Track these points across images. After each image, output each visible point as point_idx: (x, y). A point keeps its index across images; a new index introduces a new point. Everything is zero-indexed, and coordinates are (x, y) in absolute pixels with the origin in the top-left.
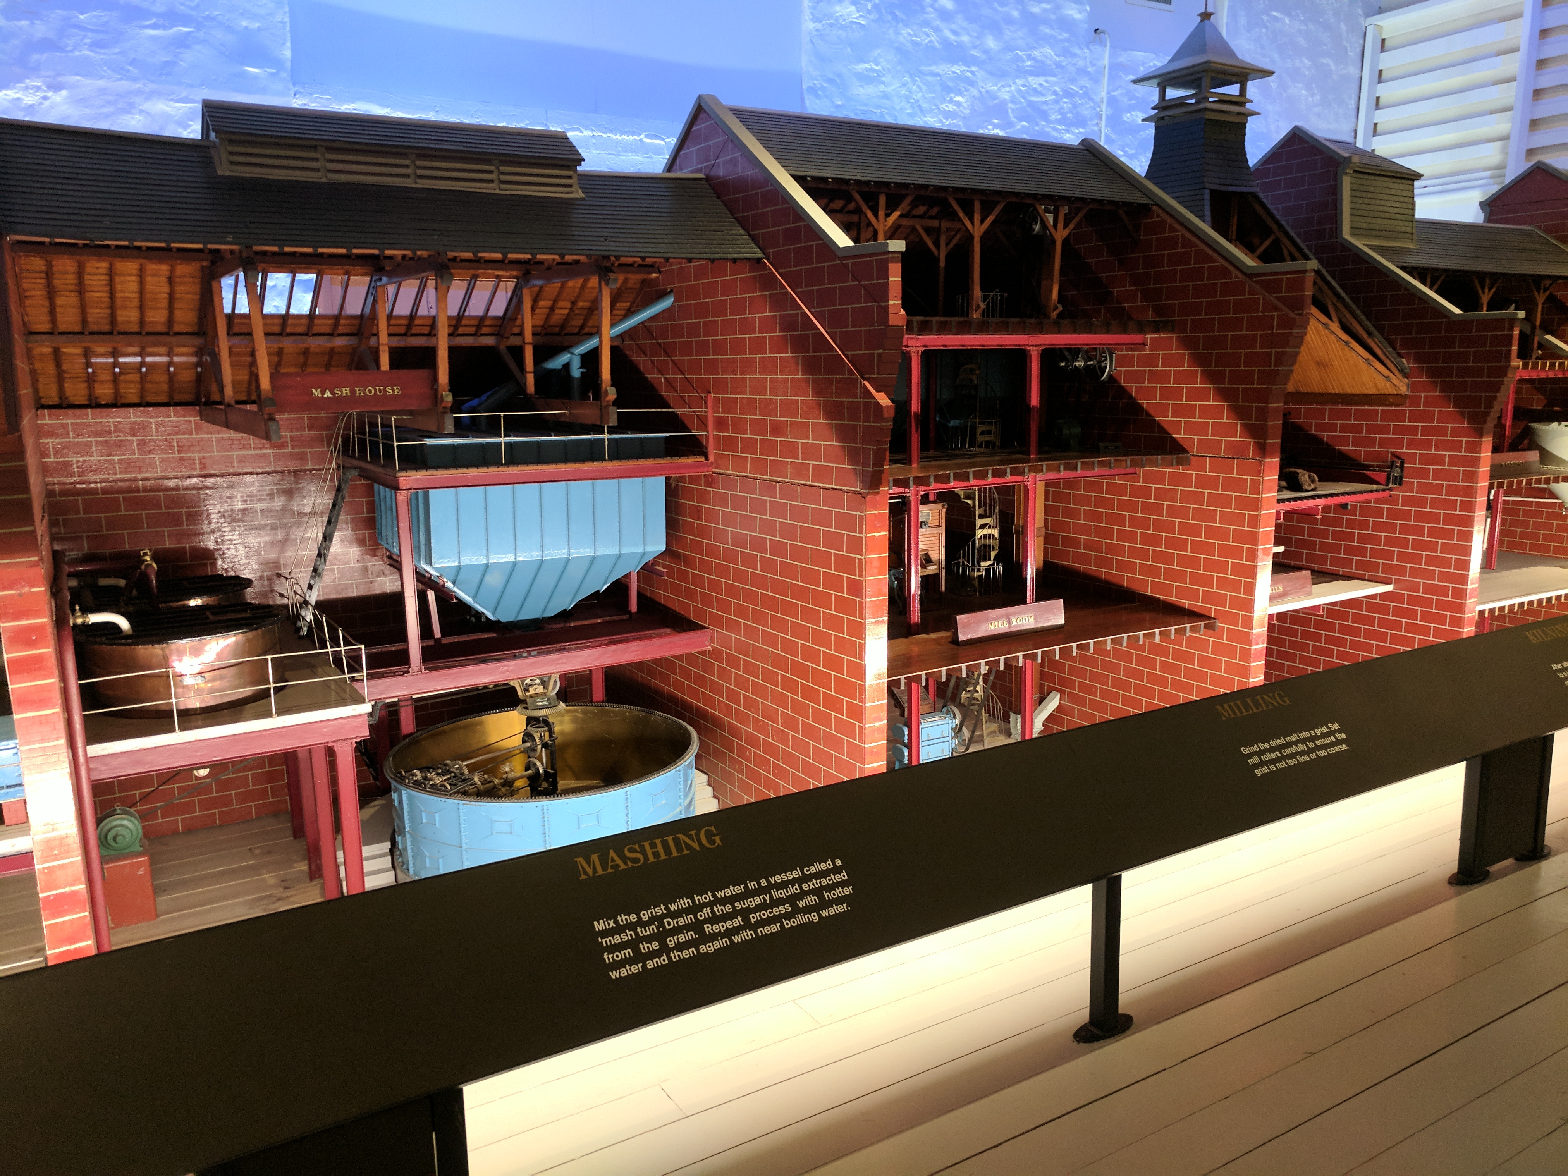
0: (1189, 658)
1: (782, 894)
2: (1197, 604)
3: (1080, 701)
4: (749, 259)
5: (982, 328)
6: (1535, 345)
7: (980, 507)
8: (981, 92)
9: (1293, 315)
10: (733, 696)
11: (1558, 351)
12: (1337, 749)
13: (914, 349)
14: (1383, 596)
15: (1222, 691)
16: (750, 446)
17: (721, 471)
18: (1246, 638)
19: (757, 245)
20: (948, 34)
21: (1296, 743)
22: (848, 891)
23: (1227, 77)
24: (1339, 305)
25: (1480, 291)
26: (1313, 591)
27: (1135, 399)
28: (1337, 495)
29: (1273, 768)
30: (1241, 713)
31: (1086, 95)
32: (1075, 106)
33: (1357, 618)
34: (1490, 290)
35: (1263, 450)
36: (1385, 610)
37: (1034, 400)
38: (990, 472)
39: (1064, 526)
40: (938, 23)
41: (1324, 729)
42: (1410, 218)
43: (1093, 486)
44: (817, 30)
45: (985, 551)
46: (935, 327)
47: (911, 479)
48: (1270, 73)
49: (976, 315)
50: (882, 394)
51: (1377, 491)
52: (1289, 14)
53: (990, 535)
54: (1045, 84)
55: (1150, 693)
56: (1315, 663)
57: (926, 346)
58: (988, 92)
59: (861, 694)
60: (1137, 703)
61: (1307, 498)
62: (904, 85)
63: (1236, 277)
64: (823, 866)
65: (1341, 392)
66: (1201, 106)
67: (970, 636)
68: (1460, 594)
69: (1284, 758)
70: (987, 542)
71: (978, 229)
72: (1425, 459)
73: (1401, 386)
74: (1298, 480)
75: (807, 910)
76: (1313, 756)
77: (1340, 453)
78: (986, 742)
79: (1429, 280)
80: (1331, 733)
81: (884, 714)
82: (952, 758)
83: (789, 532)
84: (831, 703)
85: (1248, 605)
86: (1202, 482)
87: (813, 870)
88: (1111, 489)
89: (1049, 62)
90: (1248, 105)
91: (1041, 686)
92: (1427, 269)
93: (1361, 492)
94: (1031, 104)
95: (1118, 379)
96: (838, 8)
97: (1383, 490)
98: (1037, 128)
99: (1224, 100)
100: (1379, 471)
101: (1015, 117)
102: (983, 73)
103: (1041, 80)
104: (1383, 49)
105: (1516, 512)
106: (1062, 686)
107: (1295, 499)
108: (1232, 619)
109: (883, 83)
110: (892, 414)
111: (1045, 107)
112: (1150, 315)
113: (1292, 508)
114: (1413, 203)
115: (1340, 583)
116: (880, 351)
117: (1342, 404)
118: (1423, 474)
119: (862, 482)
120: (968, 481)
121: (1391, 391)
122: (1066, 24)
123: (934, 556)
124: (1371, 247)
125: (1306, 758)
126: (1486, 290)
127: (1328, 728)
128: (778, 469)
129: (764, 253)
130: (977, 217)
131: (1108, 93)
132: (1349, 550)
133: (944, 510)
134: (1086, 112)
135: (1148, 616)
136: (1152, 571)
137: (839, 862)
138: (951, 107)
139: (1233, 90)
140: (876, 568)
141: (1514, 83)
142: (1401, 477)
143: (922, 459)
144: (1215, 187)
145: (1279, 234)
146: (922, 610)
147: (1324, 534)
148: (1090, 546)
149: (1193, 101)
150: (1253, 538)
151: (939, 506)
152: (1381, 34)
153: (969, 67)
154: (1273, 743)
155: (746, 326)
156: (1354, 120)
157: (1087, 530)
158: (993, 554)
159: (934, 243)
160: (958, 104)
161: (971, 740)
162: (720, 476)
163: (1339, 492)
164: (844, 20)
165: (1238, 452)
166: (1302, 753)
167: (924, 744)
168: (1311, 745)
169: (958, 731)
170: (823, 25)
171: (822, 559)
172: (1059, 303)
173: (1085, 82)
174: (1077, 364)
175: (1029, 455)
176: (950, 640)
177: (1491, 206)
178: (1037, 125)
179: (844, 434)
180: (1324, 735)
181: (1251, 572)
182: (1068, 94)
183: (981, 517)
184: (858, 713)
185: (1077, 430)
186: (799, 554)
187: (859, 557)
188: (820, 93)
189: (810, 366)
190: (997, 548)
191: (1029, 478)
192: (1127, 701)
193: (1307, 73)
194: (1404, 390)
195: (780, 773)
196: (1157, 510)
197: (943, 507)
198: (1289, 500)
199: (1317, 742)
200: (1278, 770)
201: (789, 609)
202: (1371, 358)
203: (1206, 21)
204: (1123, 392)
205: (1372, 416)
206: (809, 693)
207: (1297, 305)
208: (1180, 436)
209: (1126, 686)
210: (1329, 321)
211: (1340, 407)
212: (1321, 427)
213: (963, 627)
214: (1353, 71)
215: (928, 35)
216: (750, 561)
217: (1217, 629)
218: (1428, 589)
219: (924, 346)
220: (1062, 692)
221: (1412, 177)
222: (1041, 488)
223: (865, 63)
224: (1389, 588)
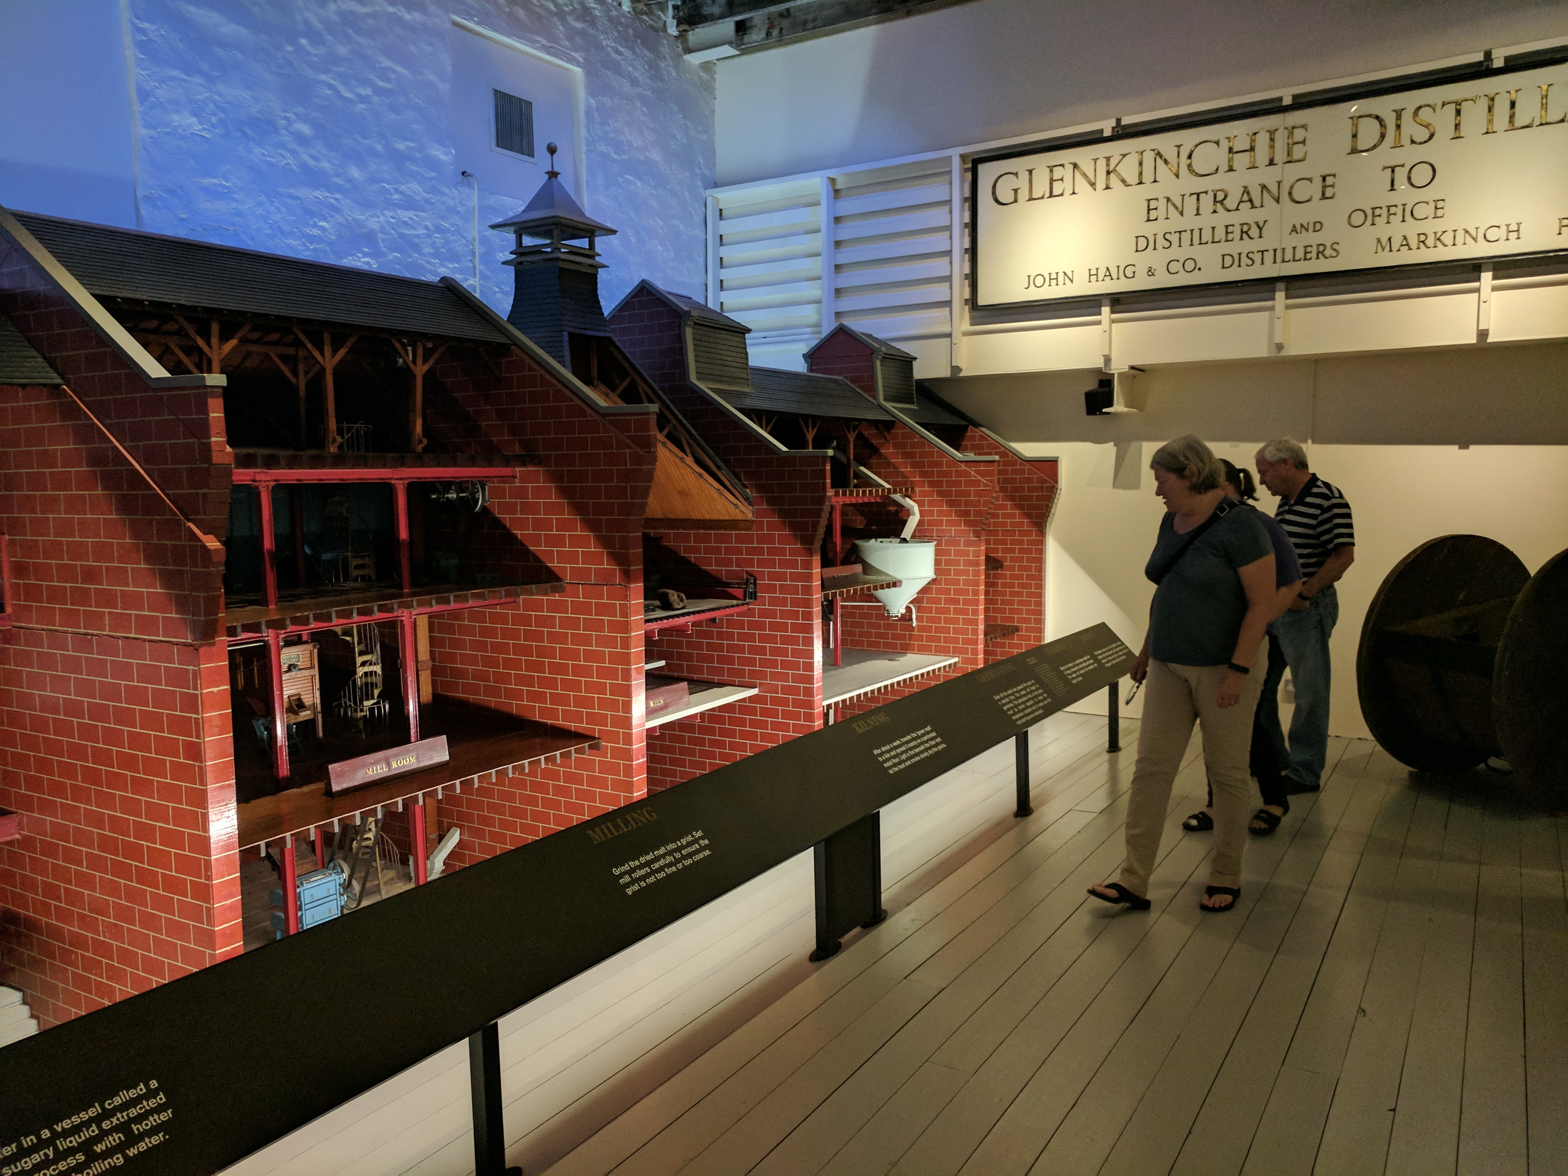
0: (578, 779)
1: (74, 1141)
2: (583, 726)
3: (479, 833)
4: (45, 385)
5: (338, 461)
6: (852, 476)
7: (359, 644)
8: (347, 220)
9: (642, 453)
10: (51, 891)
11: (870, 481)
12: (701, 856)
13: (264, 484)
14: (751, 699)
15: (611, 808)
16: (56, 595)
17: (23, 625)
18: (627, 755)
19: (56, 370)
20: (306, 158)
21: (663, 856)
22: (164, 1116)
23: (576, 232)
24: (691, 441)
25: (805, 430)
26: (692, 701)
27: (509, 530)
28: (703, 611)
29: (643, 884)
30: (612, 834)
31: (458, 232)
32: (447, 242)
33: (732, 720)
34: (813, 429)
35: (628, 576)
36: (752, 711)
37: (403, 534)
38: (355, 611)
39: (452, 658)
40: (295, 146)
41: (690, 838)
42: (744, 366)
43: (477, 616)
44: (151, 137)
45: (369, 687)
46: (283, 462)
47: (263, 623)
48: (614, 232)
49: (333, 449)
50: (211, 537)
51: (737, 605)
52: (641, 179)
53: (371, 672)
54: (415, 218)
55: (544, 818)
56: (702, 766)
57: (277, 481)
58: (355, 220)
59: (206, 871)
60: (533, 830)
61: (677, 616)
62: (260, 205)
63: (591, 416)
64: (133, 1094)
65: (702, 518)
66: (555, 255)
67: (345, 785)
68: (809, 692)
69: (653, 872)
70: (369, 680)
71: (329, 360)
72: (773, 576)
73: (746, 512)
74: (668, 600)
75: (109, 1153)
76: (680, 866)
77: (705, 571)
78: (383, 893)
79: (764, 422)
80: (696, 841)
81: (238, 888)
82: (343, 916)
83: (112, 693)
84: (172, 885)
85: (627, 722)
86: (579, 608)
87: (117, 1101)
88: (495, 618)
89: (418, 198)
90: (597, 258)
91: (440, 823)
92: (761, 411)
93: (724, 608)
94: (402, 236)
95: (492, 509)
96: (175, 117)
97: (742, 605)
98: (410, 260)
99: (574, 252)
100: (738, 588)
101: (386, 247)
102: (348, 201)
103: (411, 214)
104: (721, 217)
105: (852, 615)
106: (462, 820)
107: (667, 618)
108: (613, 737)
109: (235, 200)
110: (222, 557)
111: (416, 240)
112: (517, 450)
113: (665, 626)
114: (746, 354)
115: (716, 690)
116: (205, 491)
117: (704, 528)
118: (771, 589)
119: (193, 633)
120: (331, 621)
121: (740, 517)
122: (432, 164)
123: (307, 700)
124: (714, 390)
125: (674, 869)
126: (810, 430)
127: (693, 836)
128: (93, 620)
129: (63, 378)
130: (327, 350)
131: (480, 232)
132: (721, 659)
133: (316, 651)
134: (459, 249)
135: (538, 741)
136: (540, 697)
137: (154, 1084)
138: (316, 232)
139: (584, 243)
140: (217, 726)
141: (820, 258)
142: (755, 592)
143: (281, 599)
144: (573, 330)
145: (636, 377)
146: (291, 762)
147: (699, 646)
148: (478, 676)
149: (549, 250)
150: (626, 659)
151: (310, 647)
152: (718, 205)
153: (332, 193)
154: (643, 860)
155: (46, 459)
156: (704, 274)
157: (473, 660)
158: (376, 692)
159: (291, 371)
160: (323, 229)
161: (363, 893)
162: (22, 631)
163: (704, 608)
164: (184, 130)
165: (606, 579)
166: (670, 865)
167: (307, 907)
168: (678, 855)
169: (347, 886)
170: (158, 133)
171: (153, 721)
172: (424, 436)
173: (455, 219)
174: (450, 496)
175: (402, 589)
176: (323, 791)
177: (811, 357)
178: (410, 256)
179: (170, 580)
180: (689, 844)
181: (627, 692)
182: (439, 229)
183: (361, 653)
184: (204, 892)
185: (454, 561)
186: (124, 717)
187: (195, 716)
188: (158, 203)
189: (126, 506)
190: (380, 685)
191: (404, 615)
192: (525, 828)
193: (661, 232)
194: (750, 516)
195: (115, 974)
196: (539, 636)
197: (314, 647)
198: (661, 619)
199: (683, 852)
200: (648, 886)
201: (116, 781)
202: (722, 488)
203: (554, 179)
204: (498, 523)
205: (727, 539)
206: (145, 877)
207: (648, 444)
208: (554, 565)
209: (522, 814)
210: (684, 456)
211: (702, 531)
212: (689, 549)
213: (337, 776)
214: (700, 233)
215: (284, 158)
216: (63, 728)
217: (601, 749)
218: (786, 690)
219: (274, 481)
220: (461, 827)
221: (742, 331)
222: (423, 622)
223: (211, 176)
224: (755, 691)
